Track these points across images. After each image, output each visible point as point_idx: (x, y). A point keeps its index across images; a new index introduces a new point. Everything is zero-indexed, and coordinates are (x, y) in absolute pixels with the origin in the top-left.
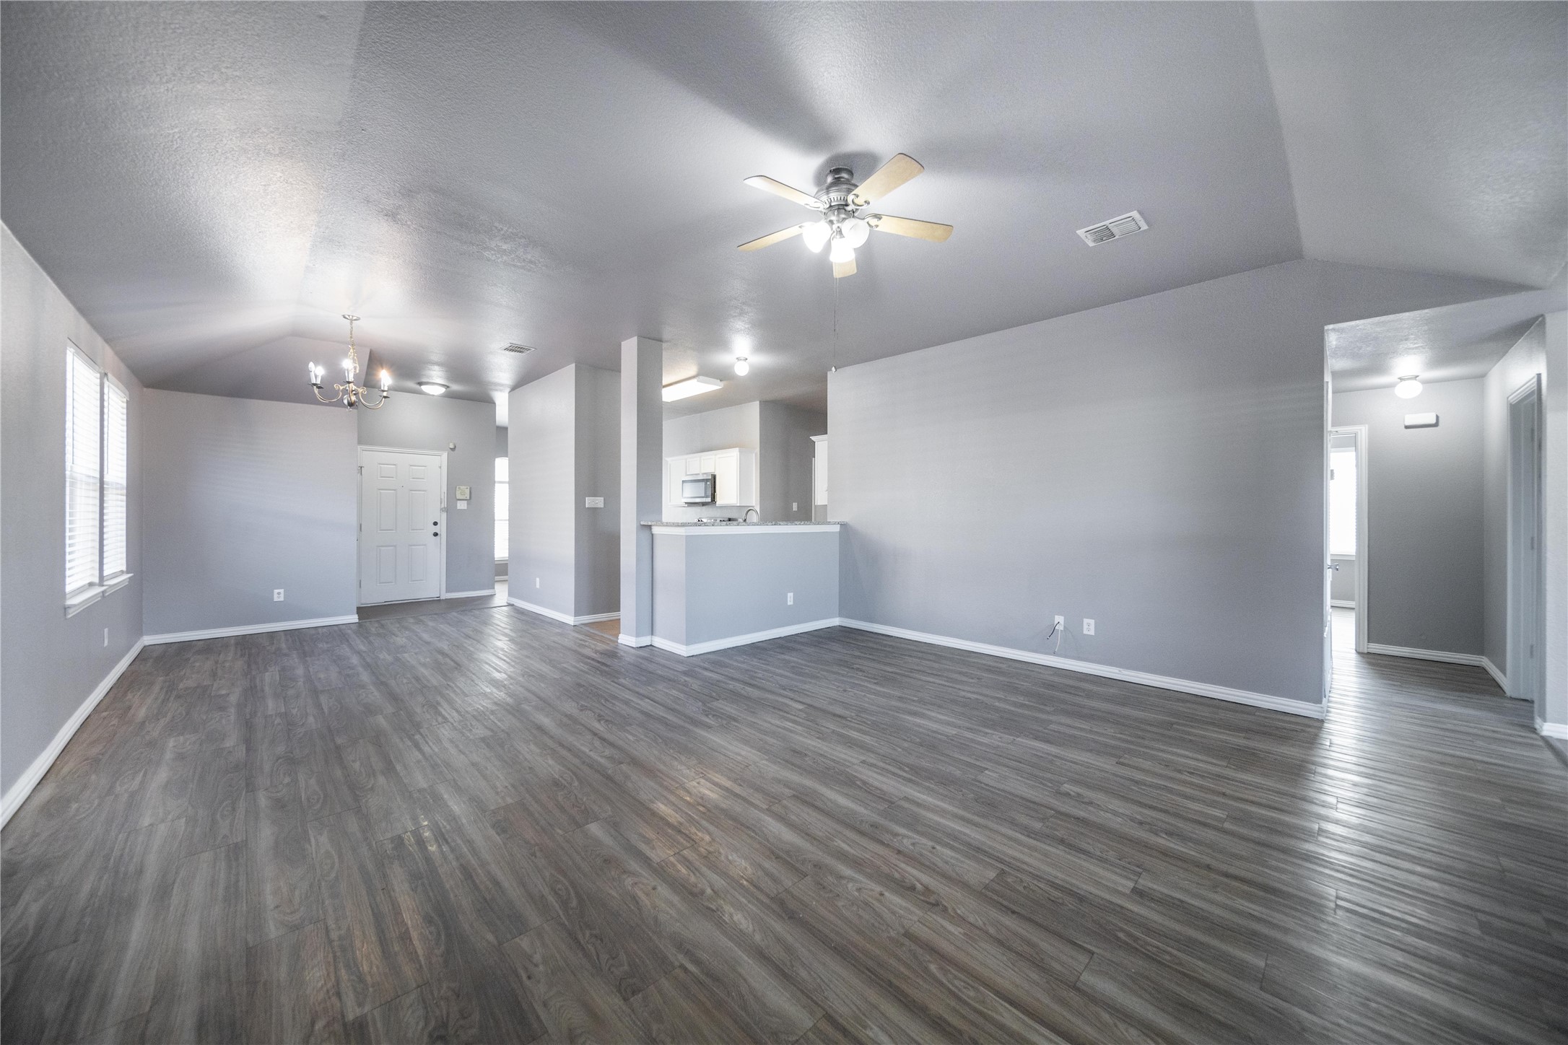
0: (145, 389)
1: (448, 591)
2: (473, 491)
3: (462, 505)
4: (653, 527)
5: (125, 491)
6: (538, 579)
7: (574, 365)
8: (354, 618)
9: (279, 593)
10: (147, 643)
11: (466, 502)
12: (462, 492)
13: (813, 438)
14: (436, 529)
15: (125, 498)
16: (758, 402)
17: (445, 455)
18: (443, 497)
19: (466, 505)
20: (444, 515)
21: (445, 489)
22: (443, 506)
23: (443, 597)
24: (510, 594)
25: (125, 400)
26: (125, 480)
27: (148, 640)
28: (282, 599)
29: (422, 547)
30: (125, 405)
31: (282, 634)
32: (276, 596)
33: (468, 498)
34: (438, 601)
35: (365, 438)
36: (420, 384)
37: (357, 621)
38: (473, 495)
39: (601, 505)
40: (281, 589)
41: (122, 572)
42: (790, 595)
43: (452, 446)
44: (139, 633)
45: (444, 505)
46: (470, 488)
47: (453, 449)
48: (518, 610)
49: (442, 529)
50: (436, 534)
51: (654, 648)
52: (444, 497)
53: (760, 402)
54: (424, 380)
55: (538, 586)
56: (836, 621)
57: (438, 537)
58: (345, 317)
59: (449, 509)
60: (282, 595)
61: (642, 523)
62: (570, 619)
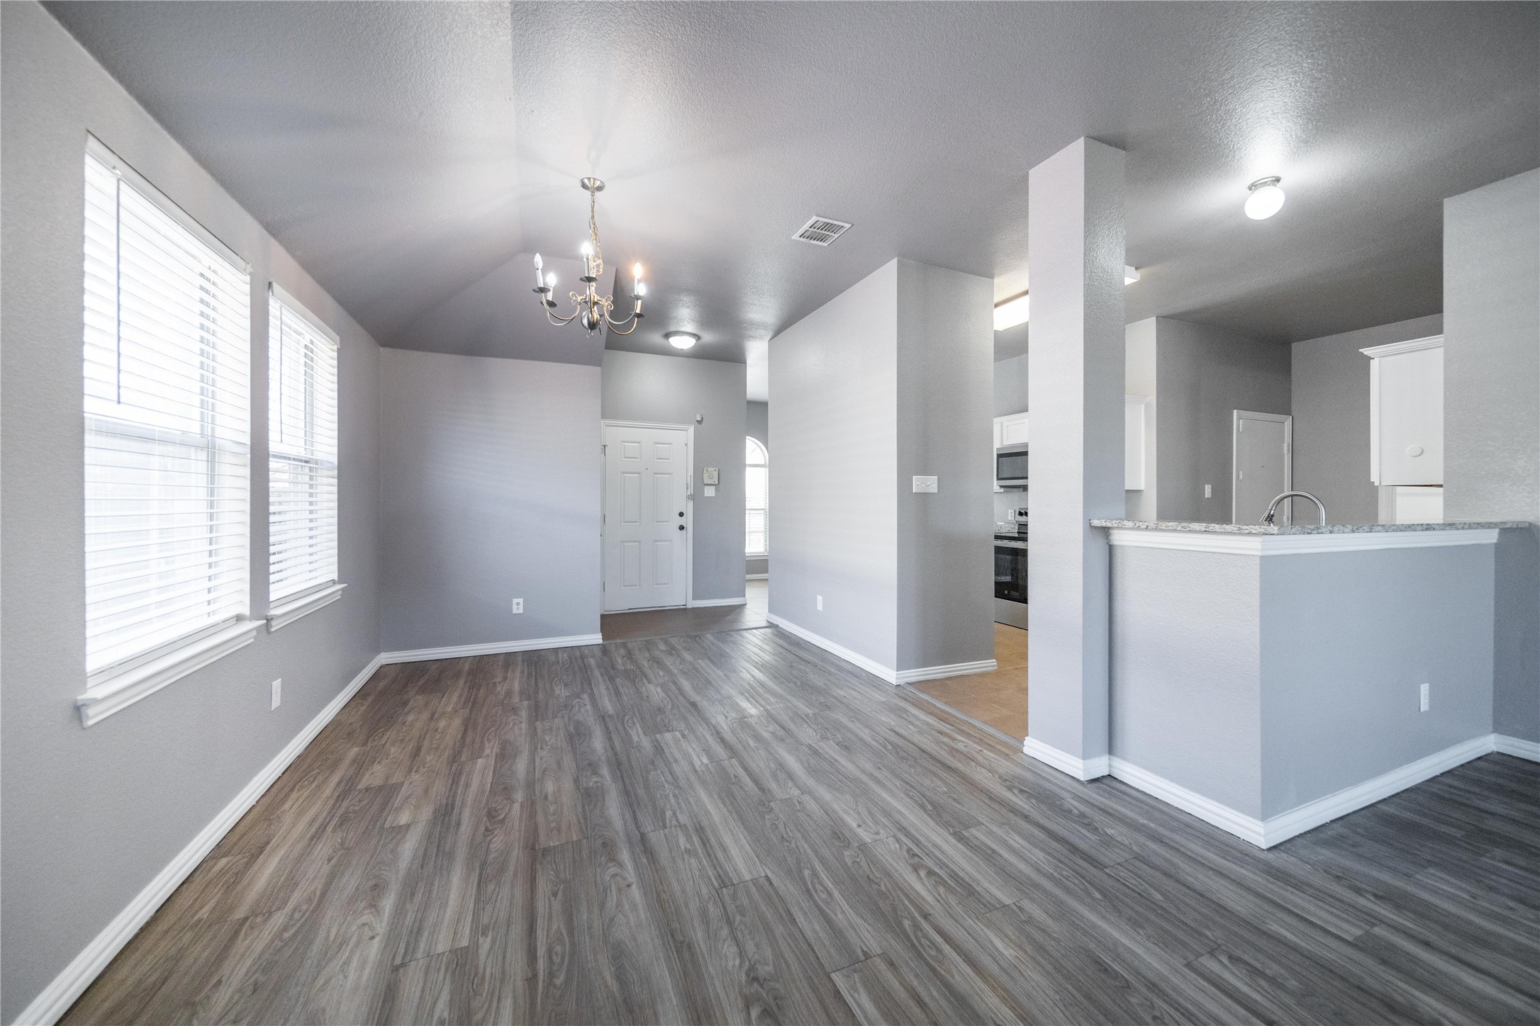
0: (382, 349)
1: (694, 598)
2: (721, 475)
3: (710, 492)
4: (1113, 532)
5: (336, 473)
6: (820, 598)
7: (895, 261)
8: (597, 638)
9: (518, 604)
10: (385, 662)
11: (714, 487)
12: (711, 475)
13: (1367, 351)
14: (682, 521)
15: (335, 481)
16: (1154, 319)
17: (691, 429)
18: (689, 482)
19: (714, 492)
20: (691, 504)
21: (691, 472)
22: (689, 494)
23: (689, 606)
24: (772, 609)
25: (335, 347)
26: (336, 456)
27: (385, 658)
28: (521, 611)
29: (668, 543)
30: (335, 355)
31: (520, 653)
32: (515, 607)
33: (717, 483)
34: (683, 611)
35: (610, 410)
36: (667, 336)
37: (601, 641)
38: (721, 478)
39: (934, 489)
40: (521, 597)
41: (334, 582)
42: (1424, 689)
43: (699, 418)
44: (377, 651)
45: (691, 491)
46: (719, 470)
47: (700, 422)
48: (782, 634)
49: (688, 521)
50: (682, 528)
51: (1115, 784)
52: (691, 481)
53: (1157, 317)
54: (672, 329)
55: (820, 607)
56: (1490, 743)
57: (684, 531)
58: (584, 186)
59: (696, 496)
60: (521, 606)
61: (1096, 523)
62: (890, 675)
